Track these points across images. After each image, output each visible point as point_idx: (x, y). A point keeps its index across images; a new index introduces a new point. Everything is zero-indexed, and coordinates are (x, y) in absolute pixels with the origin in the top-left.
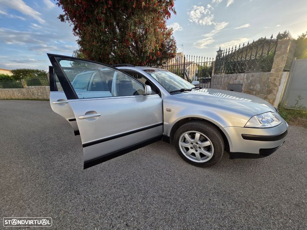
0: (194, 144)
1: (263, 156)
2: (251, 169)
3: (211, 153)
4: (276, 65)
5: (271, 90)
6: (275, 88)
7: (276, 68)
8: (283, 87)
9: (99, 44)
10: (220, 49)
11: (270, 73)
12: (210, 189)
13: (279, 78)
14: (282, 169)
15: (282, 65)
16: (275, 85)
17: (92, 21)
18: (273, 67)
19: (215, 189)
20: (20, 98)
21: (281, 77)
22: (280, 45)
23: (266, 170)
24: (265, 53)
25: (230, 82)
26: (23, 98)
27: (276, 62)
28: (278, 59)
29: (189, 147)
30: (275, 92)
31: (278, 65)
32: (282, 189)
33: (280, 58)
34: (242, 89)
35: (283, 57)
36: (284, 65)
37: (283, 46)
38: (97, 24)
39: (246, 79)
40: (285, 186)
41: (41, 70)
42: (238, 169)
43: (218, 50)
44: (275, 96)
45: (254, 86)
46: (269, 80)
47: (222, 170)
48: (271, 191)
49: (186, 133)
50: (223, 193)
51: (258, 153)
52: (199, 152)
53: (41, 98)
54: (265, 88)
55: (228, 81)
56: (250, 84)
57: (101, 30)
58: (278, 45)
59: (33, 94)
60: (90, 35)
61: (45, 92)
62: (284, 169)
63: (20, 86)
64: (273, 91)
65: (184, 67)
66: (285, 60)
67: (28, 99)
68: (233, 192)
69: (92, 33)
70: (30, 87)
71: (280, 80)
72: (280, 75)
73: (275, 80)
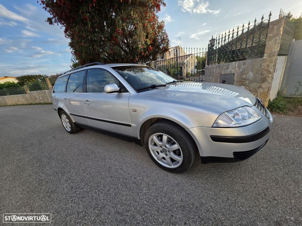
0: (163, 148)
1: (240, 160)
2: (231, 173)
3: (181, 158)
4: (269, 49)
5: (265, 78)
6: (269, 75)
7: (269, 52)
8: (282, 74)
9: (88, 44)
10: (212, 38)
11: (263, 59)
12: (176, 202)
13: (273, 64)
14: (268, 172)
15: (275, 48)
16: (269, 72)
17: (78, 21)
18: (265, 52)
19: (182, 202)
20: (24, 103)
21: (276, 62)
22: (272, 26)
23: (249, 174)
24: (256, 37)
25: (222, 72)
26: (27, 103)
27: (269, 46)
28: (270, 42)
29: (159, 151)
30: (269, 80)
31: (270, 49)
32: (262, 200)
33: (273, 40)
34: (235, 79)
35: (276, 40)
36: (279, 49)
37: (275, 27)
38: (83, 24)
39: (237, 68)
40: (268, 196)
41: (44, 75)
42: (215, 173)
43: (211, 39)
44: (269, 85)
45: (247, 74)
46: (263, 67)
47: (196, 176)
48: (248, 204)
49: (154, 136)
50: (189, 207)
51: (232, 156)
52: (168, 156)
53: (42, 102)
54: (258, 76)
55: (219, 72)
56: (242, 73)
57: (88, 30)
58: (270, 26)
59: (35, 99)
60: (78, 36)
61: (45, 96)
62: (271, 172)
63: (23, 92)
64: (267, 79)
65: (177, 60)
66: (278, 43)
67: (32, 104)
68: (202, 205)
69: (79, 33)
70: (32, 92)
71: (275, 66)
72: (274, 60)
73: (269, 66)
